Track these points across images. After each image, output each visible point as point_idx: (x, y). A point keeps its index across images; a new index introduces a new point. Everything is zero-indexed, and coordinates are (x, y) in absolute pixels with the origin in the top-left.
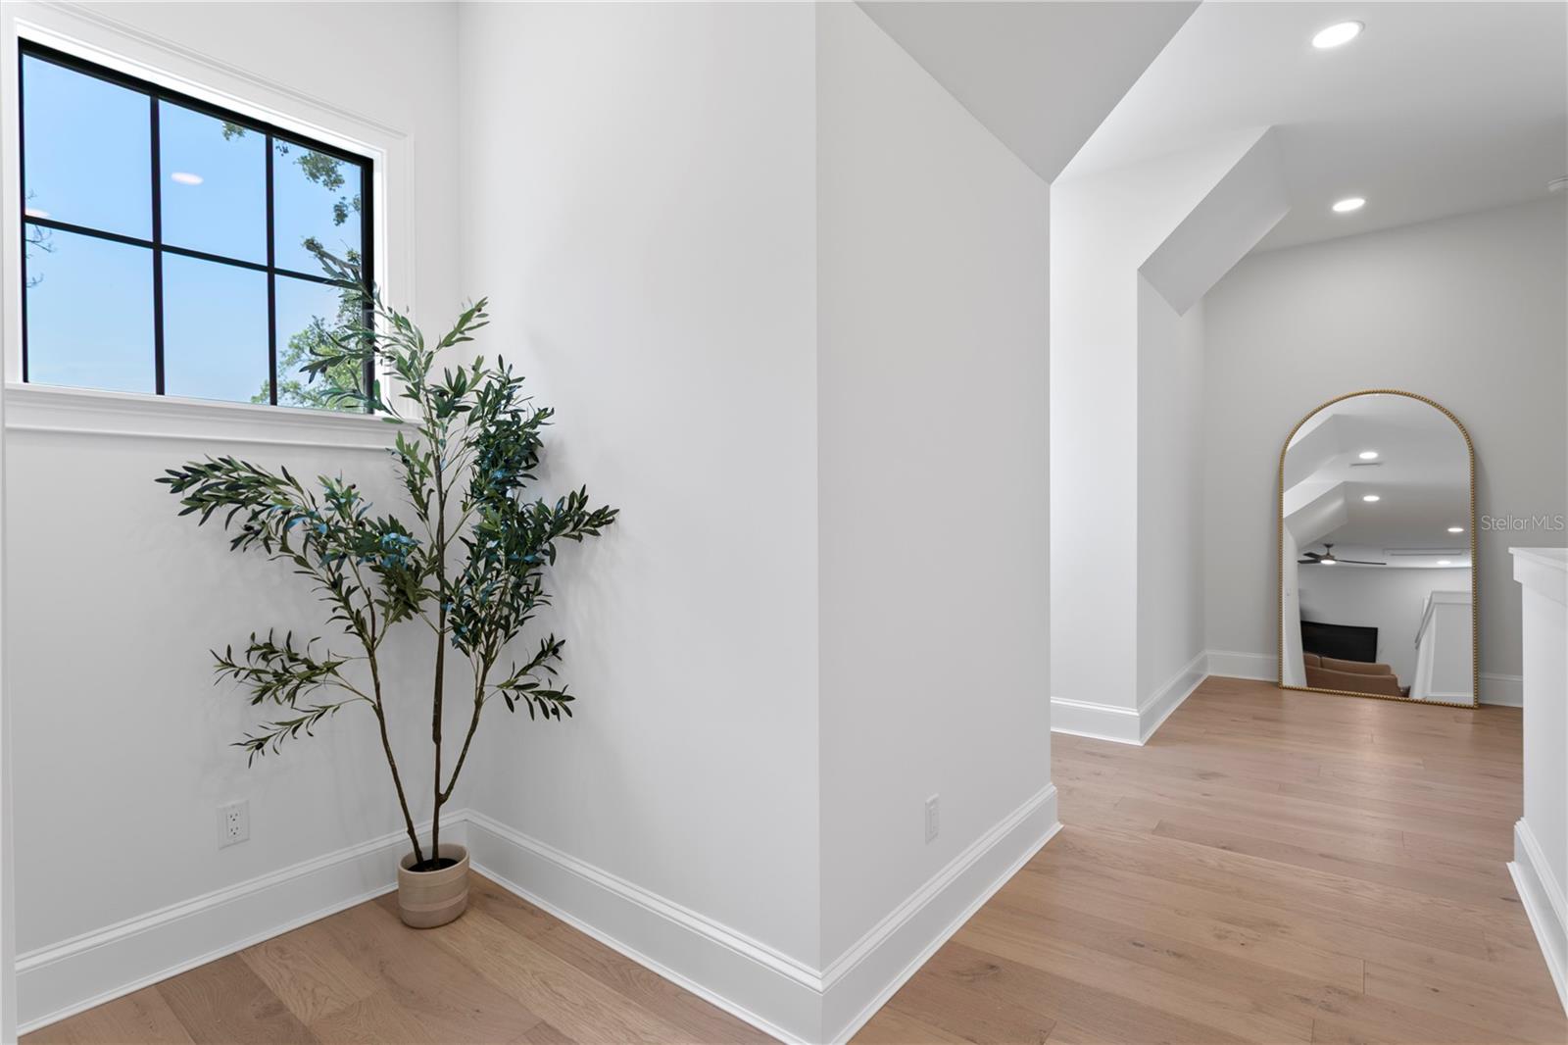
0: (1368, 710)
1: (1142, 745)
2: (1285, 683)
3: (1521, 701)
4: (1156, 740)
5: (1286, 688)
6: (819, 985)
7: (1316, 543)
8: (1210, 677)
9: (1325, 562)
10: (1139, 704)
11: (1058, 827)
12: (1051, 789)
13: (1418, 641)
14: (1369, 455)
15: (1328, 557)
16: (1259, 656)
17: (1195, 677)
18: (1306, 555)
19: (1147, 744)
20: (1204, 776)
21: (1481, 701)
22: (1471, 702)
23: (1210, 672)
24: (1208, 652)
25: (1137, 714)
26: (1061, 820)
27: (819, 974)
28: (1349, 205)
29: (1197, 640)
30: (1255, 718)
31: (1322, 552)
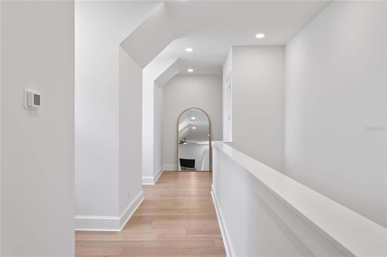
0: (193, 174)
1: (154, 184)
2: (179, 170)
3: (212, 170)
4: (156, 183)
5: (179, 171)
6: (119, 219)
7: (183, 139)
8: (164, 171)
9: (184, 143)
10: (153, 176)
11: (144, 199)
12: (142, 191)
13: (202, 161)
14: (193, 118)
15: (185, 142)
16: (174, 165)
17: (162, 171)
18: (180, 141)
19: (155, 184)
20: (167, 188)
21: (211, 170)
22: (209, 170)
23: (164, 170)
24: (164, 165)
25: (153, 178)
26: (144, 198)
27: (119, 217)
28: (190, 70)
29: (162, 163)
30: (174, 177)
31: (184, 141)
